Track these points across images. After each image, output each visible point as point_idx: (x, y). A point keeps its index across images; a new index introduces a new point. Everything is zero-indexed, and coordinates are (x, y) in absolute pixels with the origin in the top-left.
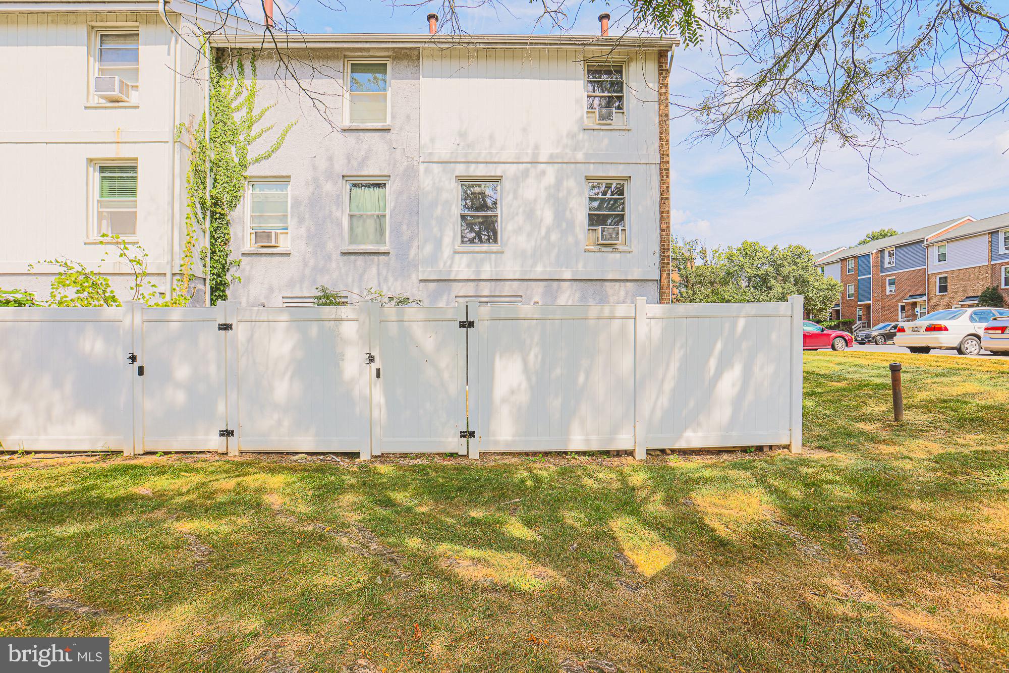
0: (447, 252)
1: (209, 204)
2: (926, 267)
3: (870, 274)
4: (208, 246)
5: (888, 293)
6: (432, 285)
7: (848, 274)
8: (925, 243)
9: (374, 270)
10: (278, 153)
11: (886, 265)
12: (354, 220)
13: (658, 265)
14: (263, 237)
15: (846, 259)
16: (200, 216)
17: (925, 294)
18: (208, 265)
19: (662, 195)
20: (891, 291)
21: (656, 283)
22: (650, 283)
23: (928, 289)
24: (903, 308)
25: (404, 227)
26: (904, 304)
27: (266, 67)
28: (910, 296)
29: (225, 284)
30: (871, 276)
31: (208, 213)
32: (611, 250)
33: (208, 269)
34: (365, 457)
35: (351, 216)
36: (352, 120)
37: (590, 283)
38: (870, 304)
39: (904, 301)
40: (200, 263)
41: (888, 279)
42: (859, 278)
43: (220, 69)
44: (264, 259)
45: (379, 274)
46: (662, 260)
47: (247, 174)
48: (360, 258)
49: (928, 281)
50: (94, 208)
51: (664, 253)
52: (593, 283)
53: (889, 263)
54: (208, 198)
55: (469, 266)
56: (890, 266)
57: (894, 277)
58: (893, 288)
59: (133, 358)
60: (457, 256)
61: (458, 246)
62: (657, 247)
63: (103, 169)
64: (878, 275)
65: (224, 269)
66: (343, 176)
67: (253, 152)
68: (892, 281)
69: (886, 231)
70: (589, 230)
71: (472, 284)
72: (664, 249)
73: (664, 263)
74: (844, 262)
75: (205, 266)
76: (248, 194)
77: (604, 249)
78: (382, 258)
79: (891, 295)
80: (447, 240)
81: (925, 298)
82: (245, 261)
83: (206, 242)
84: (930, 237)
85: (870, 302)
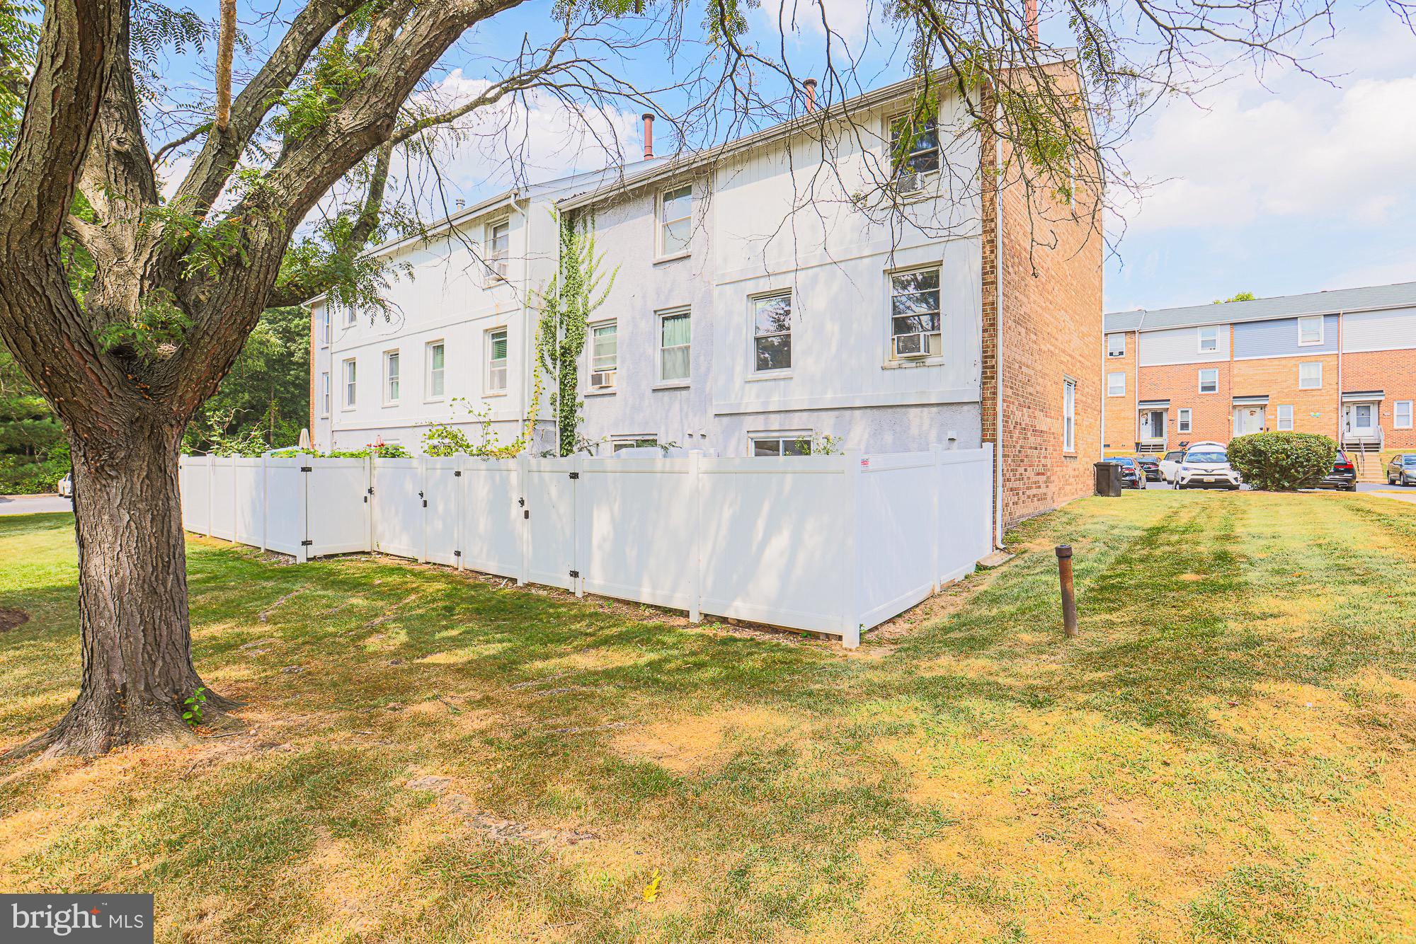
0: (738, 382)
1: (558, 354)
4: (558, 392)
6: (725, 420)
9: (677, 406)
10: (608, 298)
12: (666, 354)
13: (979, 381)
14: (597, 380)
16: (550, 367)
18: (558, 409)
21: (976, 406)
22: (969, 407)
25: (702, 358)
27: (600, 219)
29: (574, 426)
31: (558, 362)
32: (918, 365)
33: (558, 412)
34: (520, 584)
35: (663, 351)
36: (664, 252)
40: (551, 409)
43: (571, 228)
44: (599, 399)
45: (681, 411)
46: (984, 373)
47: (587, 321)
48: (667, 393)
50: (488, 368)
51: (986, 362)
52: (894, 410)
54: (558, 348)
55: (758, 396)
59: (421, 495)
60: (748, 385)
61: (753, 374)
62: (977, 356)
63: (494, 336)
65: (572, 411)
66: (655, 312)
67: (593, 299)
71: (762, 417)
72: (986, 357)
73: (987, 378)
75: (555, 410)
76: (590, 339)
77: (905, 364)
78: (684, 392)
80: (738, 369)
82: (586, 401)
83: (555, 388)
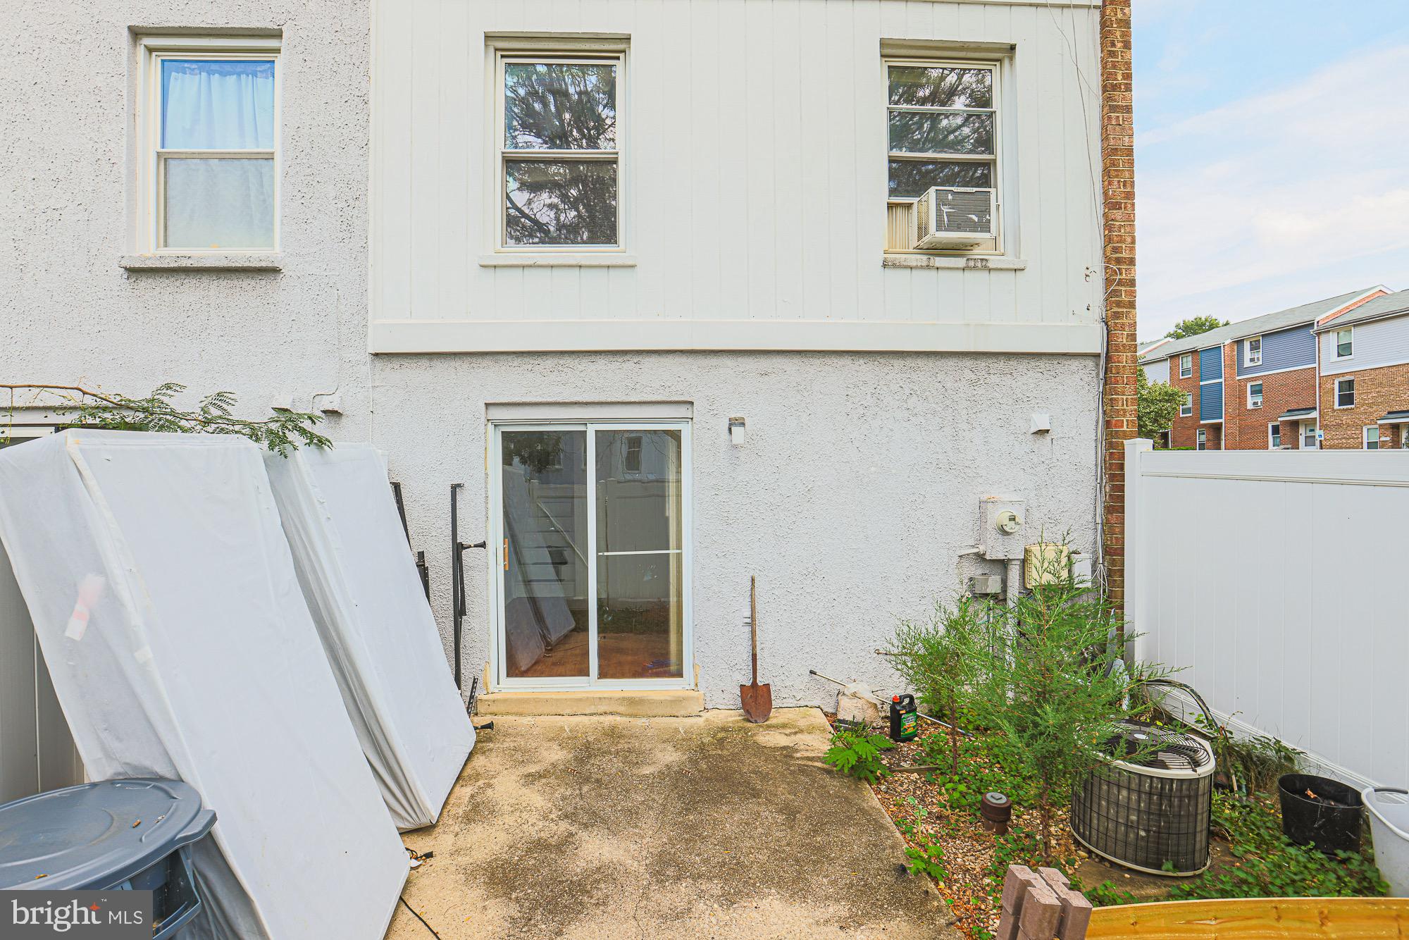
2: (1316, 365)
3: (1221, 377)
5: (1250, 406)
7: (1181, 377)
8: (1316, 328)
11: (1247, 364)
13: (1098, 310)
15: (1178, 355)
17: (1315, 408)
19: (1110, 98)
20: (1255, 403)
21: (1090, 363)
22: (1075, 364)
23: (1320, 400)
24: (1276, 430)
26: (1278, 423)
28: (1288, 411)
30: (1222, 380)
32: (961, 262)
37: (898, 363)
38: (1222, 423)
39: (1279, 419)
41: (1249, 386)
42: (1201, 383)
46: (1114, 294)
49: (1320, 387)
53: (1252, 360)
56: (1252, 364)
57: (1260, 382)
58: (1259, 399)
62: (1094, 256)
64: (1233, 379)
68: (1257, 388)
69: (1203, 319)
70: (891, 206)
73: (1119, 304)
74: (1175, 360)
77: (939, 262)
79: (1256, 410)
81: (1315, 414)
84: (1321, 318)
85: (1222, 421)
